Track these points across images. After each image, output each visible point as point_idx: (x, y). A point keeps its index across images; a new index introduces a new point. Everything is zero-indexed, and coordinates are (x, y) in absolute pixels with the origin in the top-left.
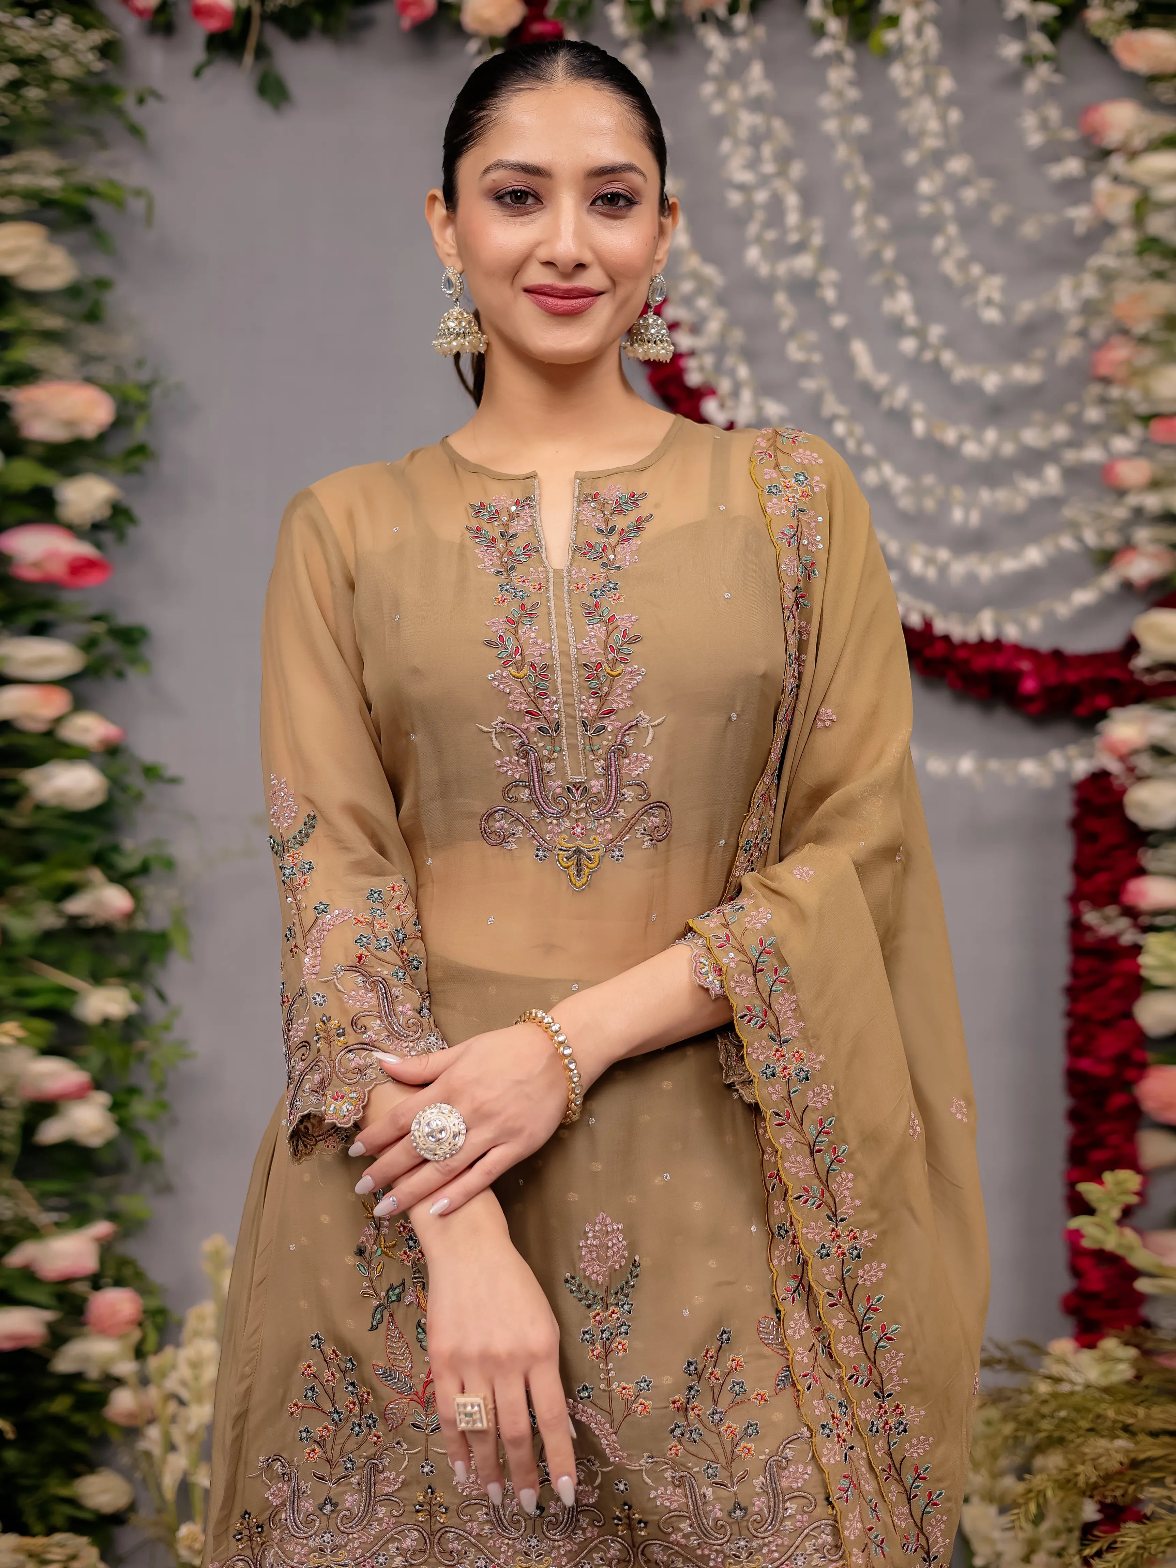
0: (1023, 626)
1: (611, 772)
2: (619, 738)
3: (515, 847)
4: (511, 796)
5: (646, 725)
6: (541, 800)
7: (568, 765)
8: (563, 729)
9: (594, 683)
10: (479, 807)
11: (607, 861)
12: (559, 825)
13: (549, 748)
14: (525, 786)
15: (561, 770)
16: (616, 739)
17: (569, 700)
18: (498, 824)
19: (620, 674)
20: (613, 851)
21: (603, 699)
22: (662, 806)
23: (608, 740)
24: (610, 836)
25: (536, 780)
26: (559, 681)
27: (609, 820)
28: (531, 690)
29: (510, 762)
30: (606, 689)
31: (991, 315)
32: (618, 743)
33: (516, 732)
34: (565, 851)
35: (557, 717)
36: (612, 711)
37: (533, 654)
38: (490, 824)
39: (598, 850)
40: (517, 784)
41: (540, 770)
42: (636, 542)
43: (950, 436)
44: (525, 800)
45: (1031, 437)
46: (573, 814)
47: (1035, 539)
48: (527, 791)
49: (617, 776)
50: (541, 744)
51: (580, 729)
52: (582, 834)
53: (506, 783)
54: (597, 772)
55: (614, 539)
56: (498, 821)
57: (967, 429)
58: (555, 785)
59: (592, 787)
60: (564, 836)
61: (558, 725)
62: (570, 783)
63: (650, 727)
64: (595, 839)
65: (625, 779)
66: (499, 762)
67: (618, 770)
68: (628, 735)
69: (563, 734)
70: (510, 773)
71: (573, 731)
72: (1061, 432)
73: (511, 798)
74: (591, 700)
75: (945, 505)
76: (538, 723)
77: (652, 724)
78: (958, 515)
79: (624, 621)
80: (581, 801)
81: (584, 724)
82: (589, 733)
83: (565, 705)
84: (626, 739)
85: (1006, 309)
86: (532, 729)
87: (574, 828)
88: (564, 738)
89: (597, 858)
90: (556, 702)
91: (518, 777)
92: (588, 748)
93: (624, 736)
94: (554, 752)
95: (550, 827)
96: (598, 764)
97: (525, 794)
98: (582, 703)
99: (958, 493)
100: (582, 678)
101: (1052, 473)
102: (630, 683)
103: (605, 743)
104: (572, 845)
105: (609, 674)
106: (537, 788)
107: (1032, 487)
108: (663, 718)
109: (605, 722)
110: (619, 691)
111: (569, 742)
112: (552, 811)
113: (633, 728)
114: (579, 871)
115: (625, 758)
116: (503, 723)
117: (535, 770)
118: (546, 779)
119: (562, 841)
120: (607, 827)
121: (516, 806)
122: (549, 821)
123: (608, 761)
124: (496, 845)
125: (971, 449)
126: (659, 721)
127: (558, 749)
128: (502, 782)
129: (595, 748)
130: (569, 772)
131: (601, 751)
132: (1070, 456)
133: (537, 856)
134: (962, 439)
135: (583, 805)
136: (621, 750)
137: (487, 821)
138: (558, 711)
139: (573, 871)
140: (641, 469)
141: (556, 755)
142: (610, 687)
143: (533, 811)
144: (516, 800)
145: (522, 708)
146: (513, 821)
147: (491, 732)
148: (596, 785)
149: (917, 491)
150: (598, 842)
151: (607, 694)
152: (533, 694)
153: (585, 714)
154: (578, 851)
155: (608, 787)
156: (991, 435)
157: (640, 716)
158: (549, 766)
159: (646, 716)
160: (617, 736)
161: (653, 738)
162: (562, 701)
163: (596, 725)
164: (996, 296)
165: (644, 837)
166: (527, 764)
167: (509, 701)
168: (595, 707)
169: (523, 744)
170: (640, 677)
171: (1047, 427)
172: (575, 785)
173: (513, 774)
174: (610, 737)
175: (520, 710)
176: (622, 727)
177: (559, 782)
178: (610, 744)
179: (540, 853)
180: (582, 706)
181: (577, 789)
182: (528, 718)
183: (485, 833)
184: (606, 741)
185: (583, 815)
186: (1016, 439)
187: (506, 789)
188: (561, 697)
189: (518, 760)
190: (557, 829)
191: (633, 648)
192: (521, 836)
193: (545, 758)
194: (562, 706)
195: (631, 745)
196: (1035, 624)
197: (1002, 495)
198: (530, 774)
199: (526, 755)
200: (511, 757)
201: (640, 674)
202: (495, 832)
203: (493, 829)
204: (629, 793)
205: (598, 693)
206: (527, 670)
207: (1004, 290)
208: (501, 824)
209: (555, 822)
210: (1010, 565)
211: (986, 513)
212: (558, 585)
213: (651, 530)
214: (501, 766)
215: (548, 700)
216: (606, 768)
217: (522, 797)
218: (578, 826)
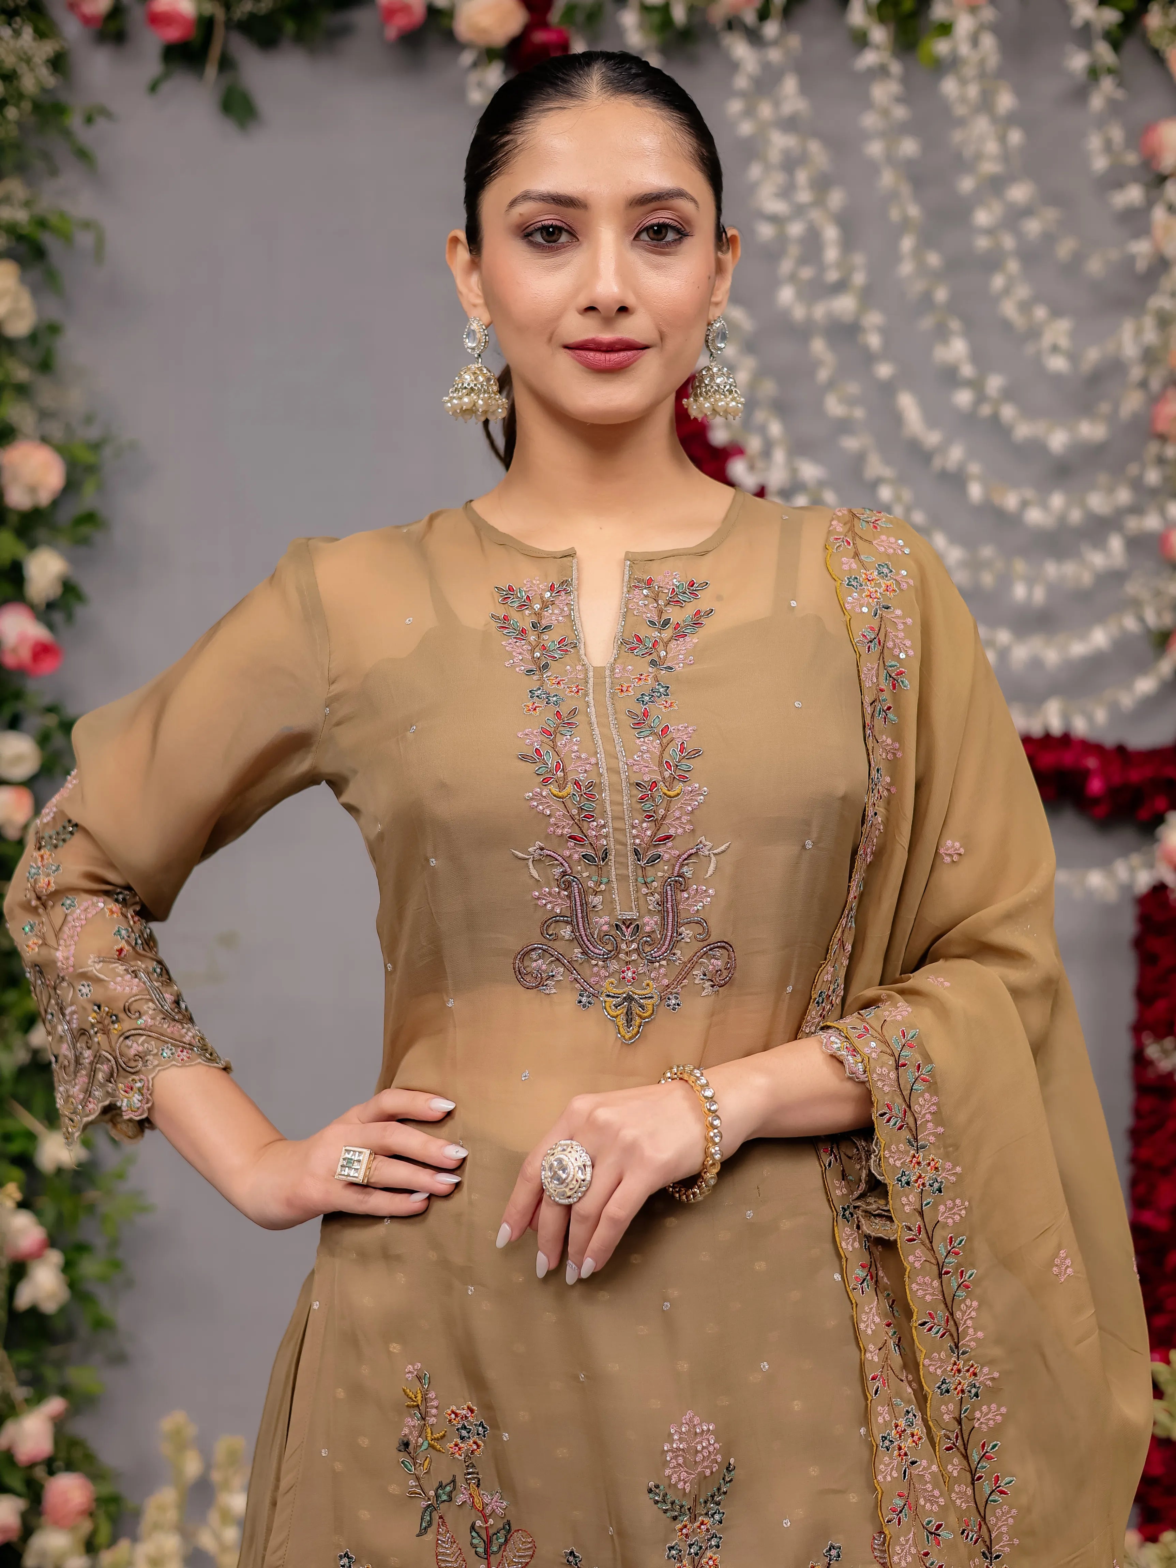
0: (1090, 718)
1: (667, 908)
2: (677, 868)
3: (554, 991)
4: (550, 933)
5: (707, 853)
6: (585, 938)
7: (617, 899)
8: (612, 857)
9: (648, 805)
10: (514, 943)
11: (663, 1009)
12: (605, 967)
13: (595, 878)
14: (567, 922)
15: (609, 904)
16: (673, 869)
17: (619, 824)
18: (534, 964)
19: (678, 794)
20: (669, 999)
21: (658, 823)
22: (725, 946)
23: (664, 871)
24: (666, 982)
25: (580, 915)
26: (608, 802)
27: (664, 963)
28: (575, 812)
29: (549, 893)
30: (662, 812)
31: (1058, 364)
32: (675, 875)
33: (557, 860)
34: (613, 997)
35: (605, 843)
36: (668, 837)
37: (577, 771)
38: (526, 963)
39: (652, 997)
40: (557, 919)
41: (584, 904)
42: (693, 640)
43: (1011, 501)
44: (567, 937)
45: (1097, 502)
46: (622, 956)
47: (1100, 619)
48: (569, 928)
49: (673, 912)
50: (585, 874)
51: (631, 858)
52: (633, 978)
53: (545, 919)
54: (651, 907)
55: (667, 634)
56: (536, 961)
57: (1029, 493)
58: (602, 922)
59: (645, 925)
60: (612, 980)
61: (606, 853)
62: (619, 920)
63: (712, 855)
64: (648, 985)
65: (683, 915)
66: (537, 894)
67: (676, 904)
68: (687, 864)
69: (612, 863)
70: (549, 906)
71: (622, 859)
72: (1124, 496)
73: (550, 936)
74: (645, 825)
75: (1005, 581)
76: (582, 850)
77: (715, 852)
78: (1020, 591)
79: (679, 732)
80: (632, 941)
81: (636, 852)
82: (642, 863)
83: (615, 829)
84: (685, 869)
85: (1073, 357)
86: (576, 856)
87: (623, 972)
88: (613, 868)
89: (650, 1007)
90: (604, 826)
91: (558, 911)
92: (640, 879)
93: (682, 866)
94: (601, 883)
95: (596, 969)
96: (652, 898)
97: (566, 932)
98: (633, 827)
99: (1020, 566)
100: (634, 800)
101: (1116, 544)
102: (690, 805)
103: (660, 874)
104: (621, 991)
105: (665, 794)
106: (581, 924)
107: (1098, 560)
108: (727, 844)
109: (661, 850)
110: (677, 814)
111: (619, 872)
112: (597, 951)
113: (693, 857)
114: (629, 1021)
115: (683, 891)
116: (542, 849)
117: (578, 903)
118: (591, 915)
119: (608, 986)
120: (662, 971)
121: (555, 945)
122: (594, 962)
123: (664, 894)
124: (532, 988)
125: (1035, 516)
126: (723, 848)
127: (605, 880)
128: (540, 916)
129: (649, 880)
130: (618, 907)
131: (655, 884)
132: (1132, 524)
133: (580, 1002)
134: (1024, 504)
135: (634, 946)
136: (679, 883)
137: (522, 960)
138: (606, 837)
139: (621, 1021)
140: (701, 553)
141: (603, 887)
142: (667, 810)
143: (576, 950)
144: (557, 938)
145: (565, 832)
146: (552, 962)
147: (528, 859)
148: (650, 923)
149: (974, 565)
150: (653, 989)
151: (664, 817)
152: (577, 817)
153: (638, 841)
154: (629, 998)
155: (664, 925)
156: (1057, 501)
157: (701, 842)
158: (597, 900)
159: (707, 843)
160: (674, 866)
161: (716, 868)
162: (611, 825)
163: (650, 854)
164: (1064, 342)
165: (704, 983)
166: (569, 897)
167: (549, 825)
168: (649, 833)
169: (564, 873)
170: (702, 797)
171: (1111, 490)
172: (627, 923)
173: (553, 908)
174: (666, 868)
175: (562, 835)
176: (679, 856)
177: (607, 918)
178: (667, 875)
179: (584, 999)
180: (634, 831)
181: (628, 927)
182: (571, 844)
183: (520, 974)
184: (661, 871)
185: (634, 957)
186: (1083, 504)
187: (545, 925)
188: (610, 821)
189: (559, 892)
190: (603, 973)
191: (692, 763)
192: (561, 978)
193: (591, 890)
194: (611, 830)
195: (690, 876)
196: (1101, 715)
197: (1070, 569)
198: (573, 910)
199: (568, 886)
200: (550, 888)
201: (702, 794)
202: (531, 973)
203: (529, 969)
204: (687, 932)
205: (653, 816)
206: (570, 788)
207: (1073, 335)
208: (539, 964)
209: (600, 963)
210: (1078, 649)
211: (1052, 589)
212: (599, 684)
213: (710, 626)
214: (539, 898)
215: (595, 824)
216: (661, 903)
217: (563, 934)
218: (628, 969)
